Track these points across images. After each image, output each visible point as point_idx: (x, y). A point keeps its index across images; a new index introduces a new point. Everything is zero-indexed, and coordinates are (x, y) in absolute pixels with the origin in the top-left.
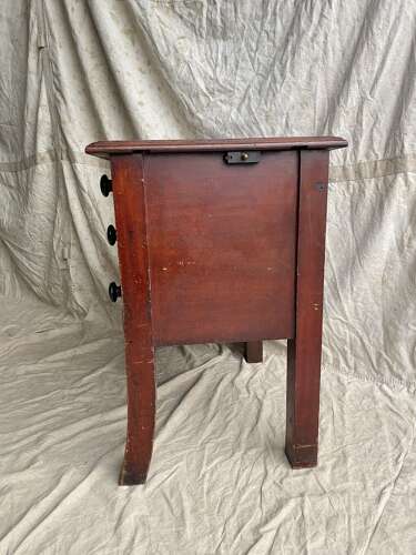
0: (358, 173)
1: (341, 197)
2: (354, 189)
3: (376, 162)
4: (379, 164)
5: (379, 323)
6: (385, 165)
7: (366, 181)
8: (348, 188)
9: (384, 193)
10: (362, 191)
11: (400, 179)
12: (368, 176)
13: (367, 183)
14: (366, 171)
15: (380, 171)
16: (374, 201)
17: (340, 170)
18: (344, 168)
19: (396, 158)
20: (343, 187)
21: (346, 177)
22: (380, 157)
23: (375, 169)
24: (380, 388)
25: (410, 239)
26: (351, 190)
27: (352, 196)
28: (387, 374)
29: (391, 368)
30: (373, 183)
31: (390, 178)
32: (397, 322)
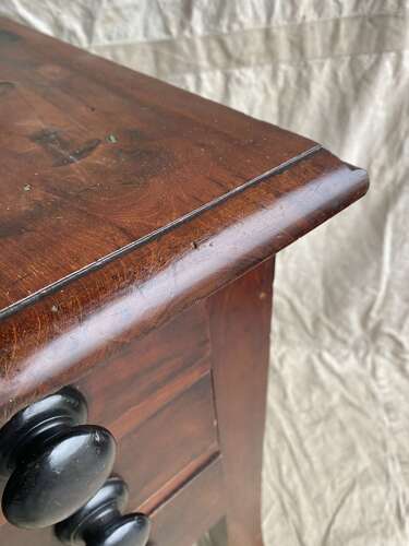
0: (298, 46)
1: (260, 97)
2: (286, 81)
3: (337, 24)
4: (343, 26)
5: (317, 282)
6: (355, 30)
7: (314, 64)
8: (274, 76)
9: (351, 92)
10: (303, 84)
11: (388, 65)
12: (319, 52)
13: (316, 70)
14: (315, 43)
15: (344, 44)
16: (327, 103)
17: (258, 38)
18: (268, 35)
19: (383, 17)
20: (265, 76)
21: (271, 54)
22: (347, 10)
23: (335, 37)
24: (320, 357)
25: (382, 169)
26: (281, 82)
27: (283, 93)
28: (327, 340)
29: (333, 334)
30: (327, 69)
31: (366, 60)
32: (347, 284)
